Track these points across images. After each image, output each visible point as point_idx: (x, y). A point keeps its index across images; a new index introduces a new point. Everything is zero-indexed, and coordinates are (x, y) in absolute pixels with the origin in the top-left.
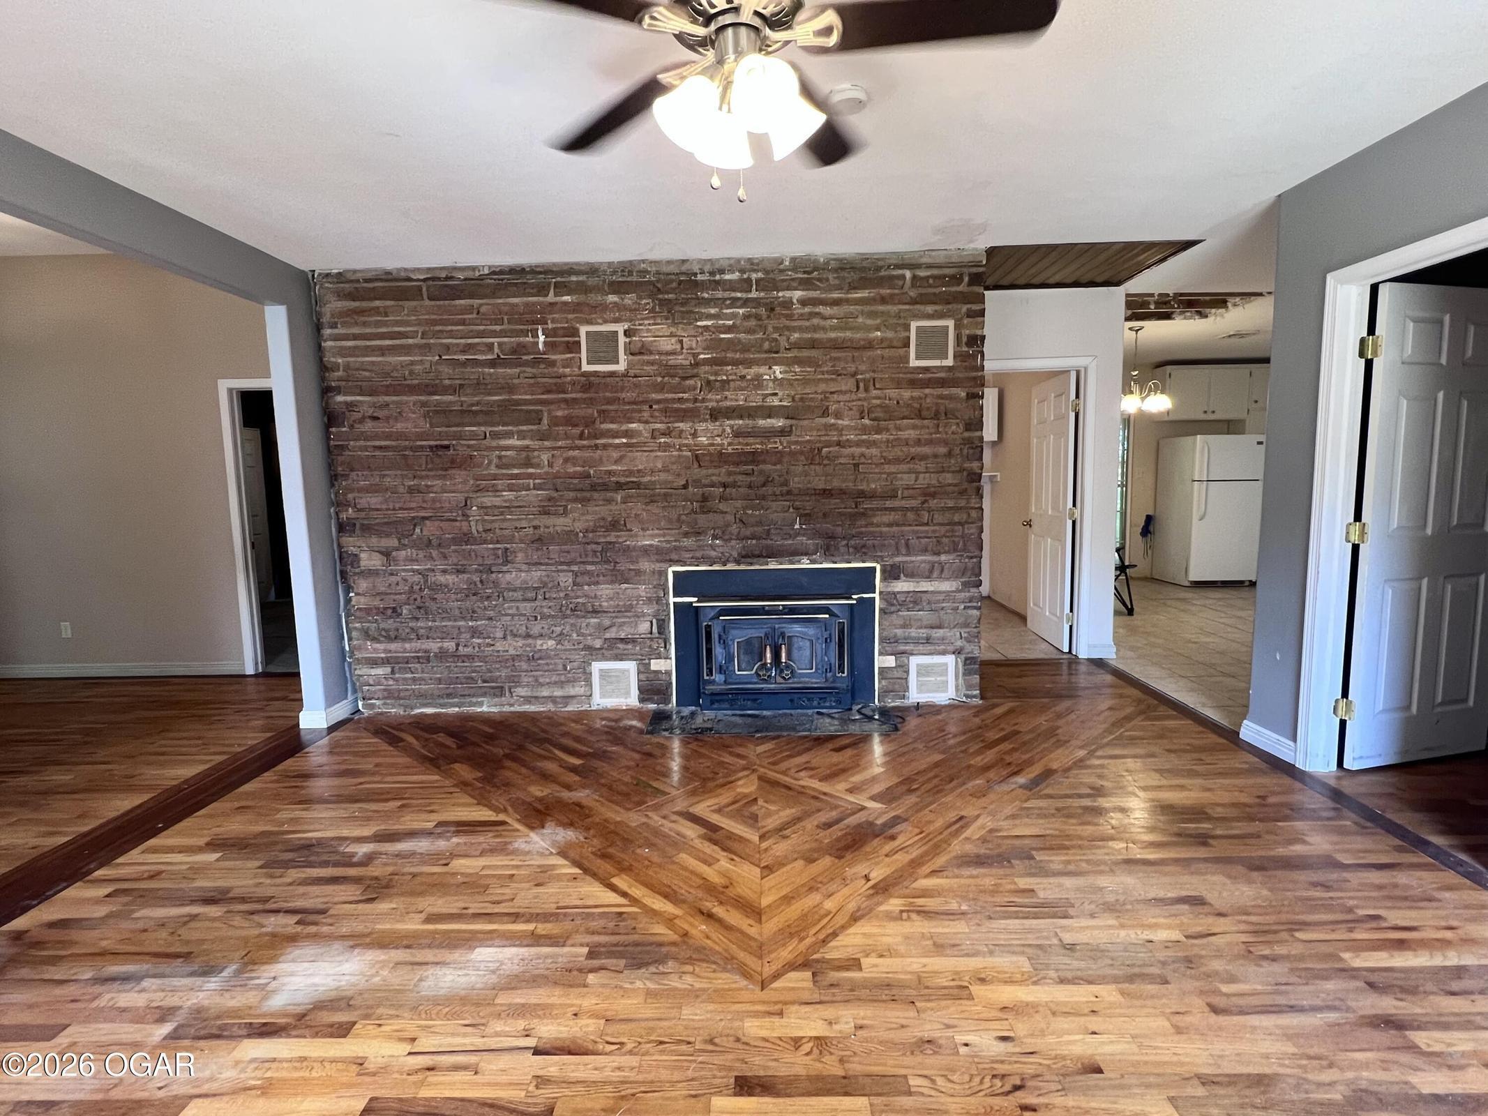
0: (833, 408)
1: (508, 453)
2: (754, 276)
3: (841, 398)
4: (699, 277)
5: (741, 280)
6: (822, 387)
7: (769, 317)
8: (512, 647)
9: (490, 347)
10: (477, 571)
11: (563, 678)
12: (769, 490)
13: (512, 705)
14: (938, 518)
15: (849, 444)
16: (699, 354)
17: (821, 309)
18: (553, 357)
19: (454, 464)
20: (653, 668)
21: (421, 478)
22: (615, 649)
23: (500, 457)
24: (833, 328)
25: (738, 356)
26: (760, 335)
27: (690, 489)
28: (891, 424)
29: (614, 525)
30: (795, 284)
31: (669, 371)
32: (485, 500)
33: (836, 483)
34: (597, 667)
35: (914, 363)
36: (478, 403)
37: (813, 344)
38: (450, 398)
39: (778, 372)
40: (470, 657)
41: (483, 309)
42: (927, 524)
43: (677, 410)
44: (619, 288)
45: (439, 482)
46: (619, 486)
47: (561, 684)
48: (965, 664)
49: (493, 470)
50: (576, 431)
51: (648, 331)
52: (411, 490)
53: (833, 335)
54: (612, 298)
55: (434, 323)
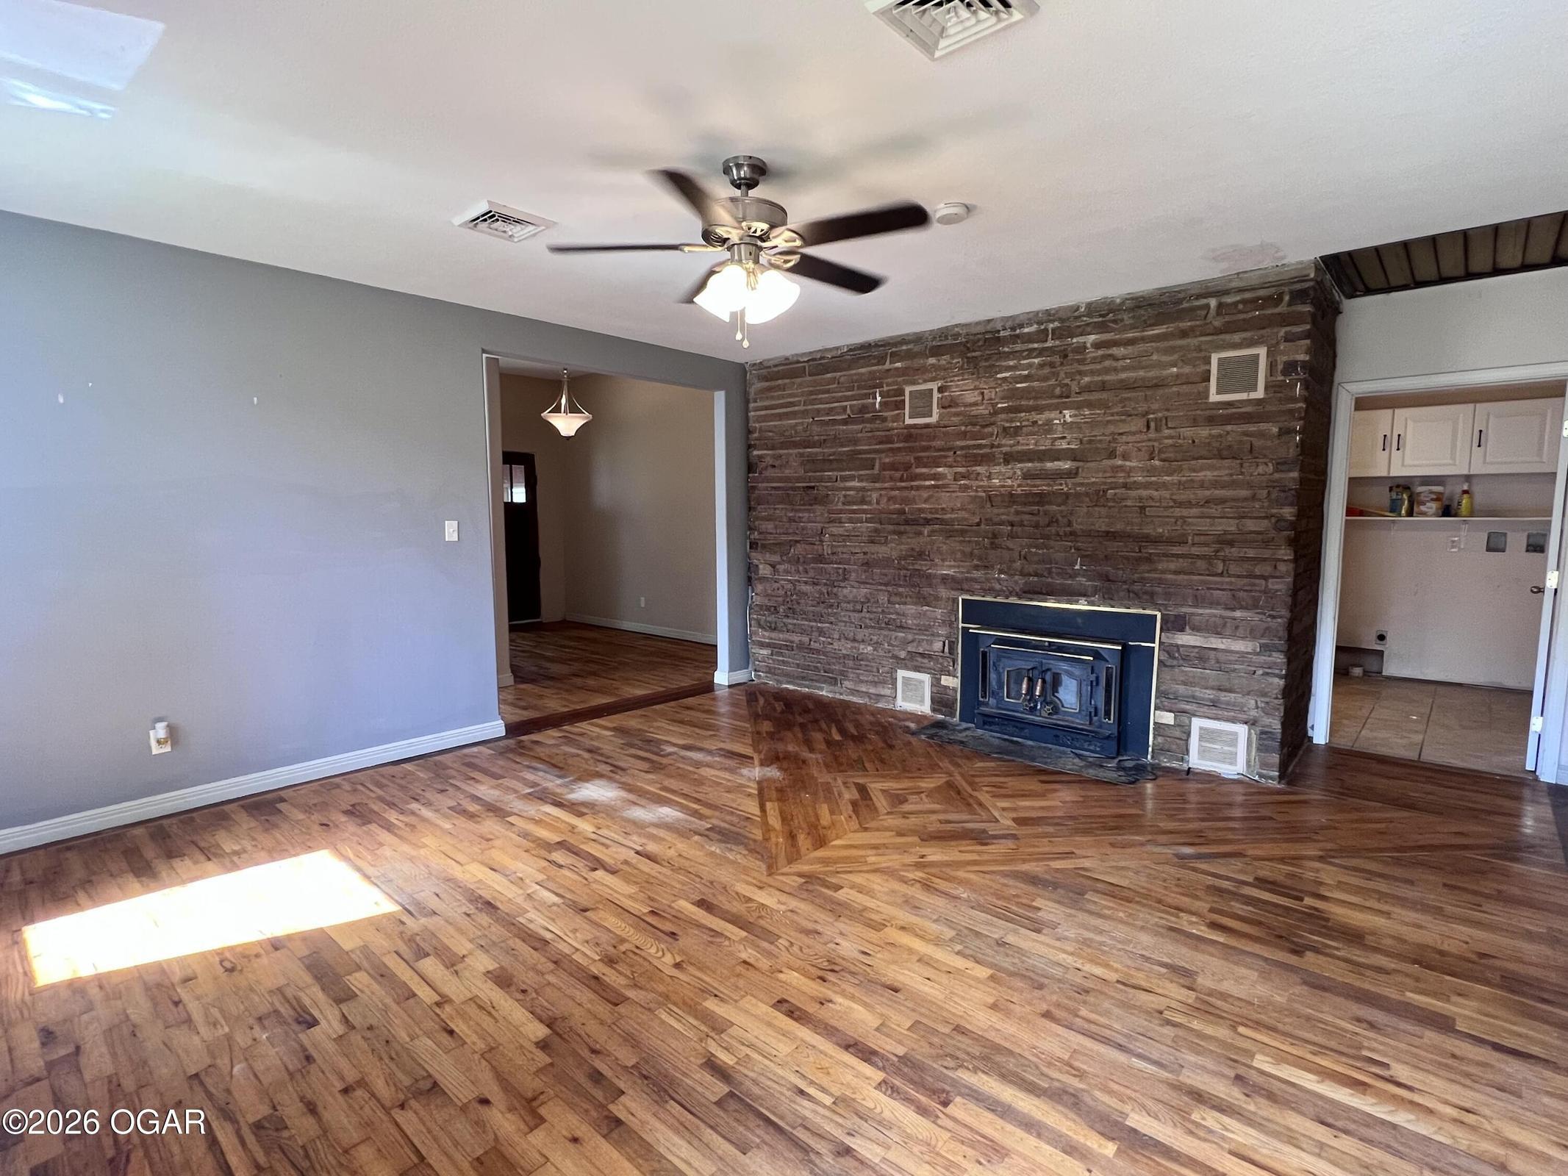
0: (1120, 449)
1: (852, 493)
2: (1051, 326)
3: (1131, 438)
4: (1002, 334)
5: (1039, 332)
6: (1111, 428)
7: (1062, 364)
8: (844, 648)
9: (845, 408)
10: (825, 584)
11: (876, 679)
12: (1053, 529)
13: (841, 694)
14: (1234, 569)
15: (1137, 486)
16: (997, 403)
17: (1114, 350)
18: (885, 414)
19: (816, 501)
20: (943, 682)
21: (797, 511)
22: (915, 661)
23: (845, 496)
24: (1125, 369)
25: (1031, 403)
26: (1052, 382)
27: (983, 526)
28: (1185, 465)
29: (921, 555)
30: (1089, 329)
31: (973, 421)
32: (833, 529)
33: (1119, 527)
34: (901, 674)
35: (1214, 397)
36: (834, 454)
37: (1103, 387)
38: (817, 450)
39: (1067, 416)
40: (818, 651)
41: (842, 380)
42: (1221, 575)
43: (975, 455)
44: (936, 351)
45: (806, 515)
46: (927, 522)
47: (875, 684)
48: (1260, 739)
49: (840, 506)
50: (898, 475)
51: (957, 386)
52: (791, 520)
53: (1123, 376)
54: (932, 361)
55: (811, 393)
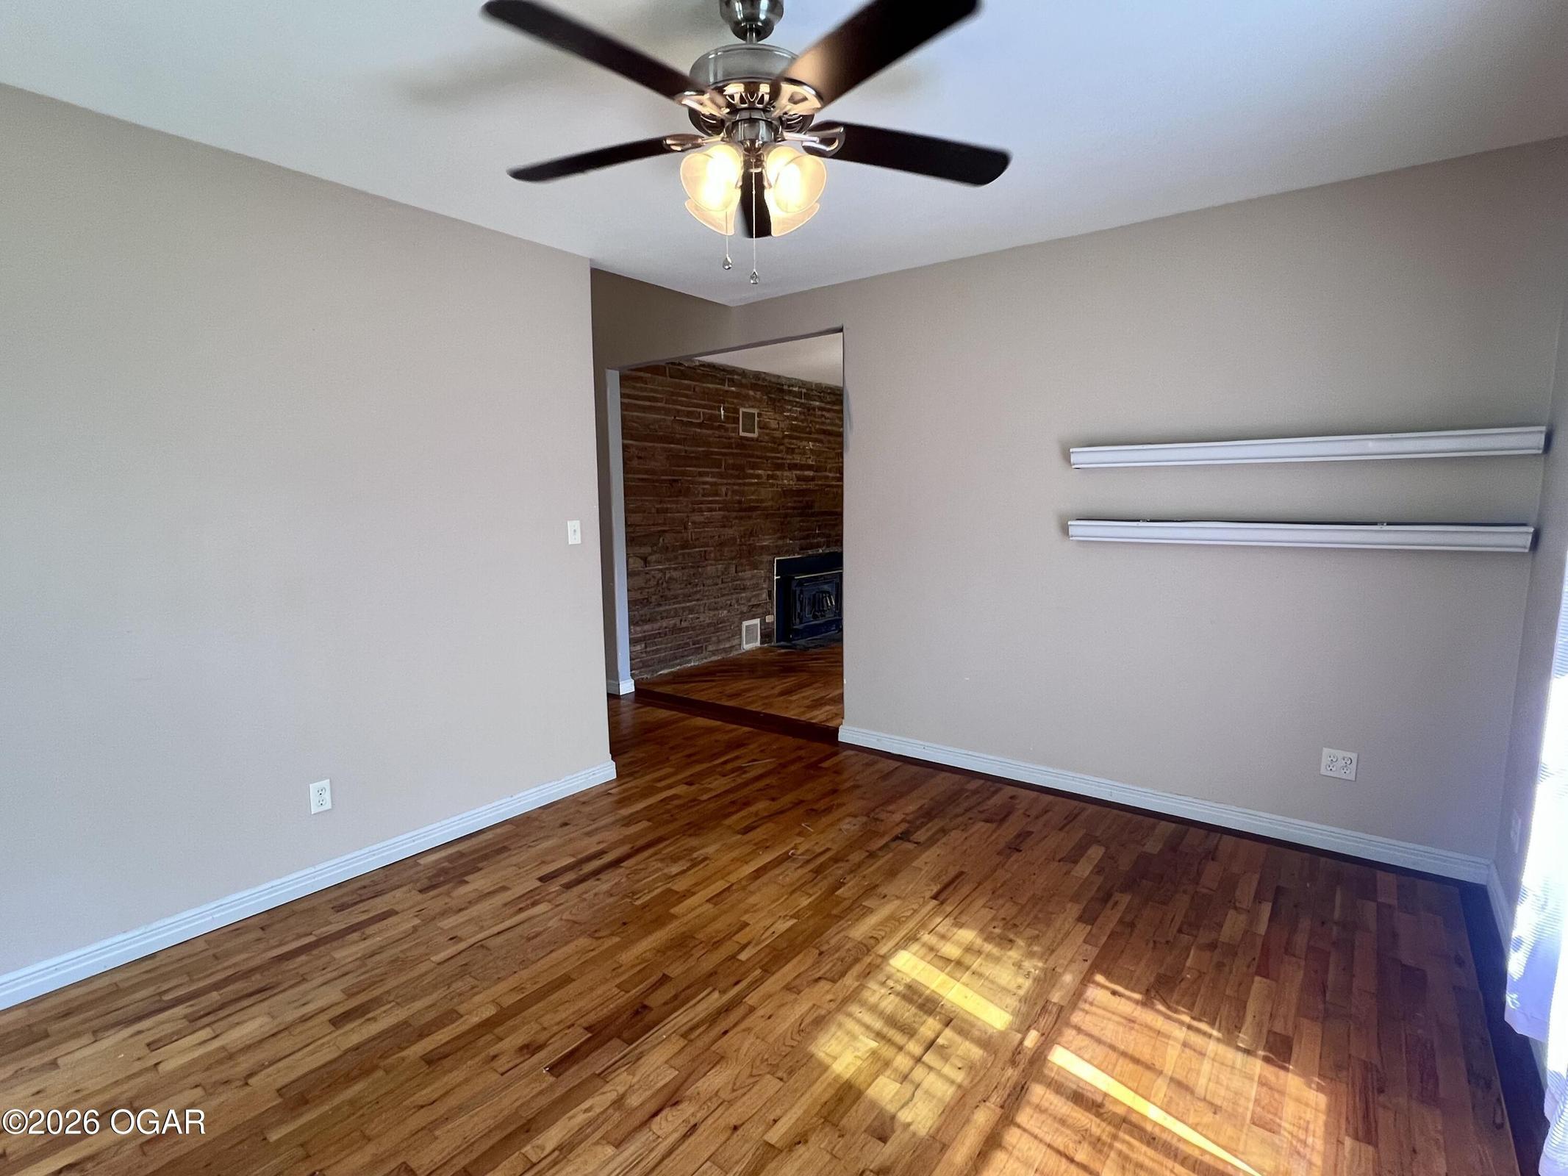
1: (707, 486)
2: (803, 390)
3: (831, 461)
4: (784, 387)
5: (799, 392)
6: (825, 455)
7: (808, 414)
8: (708, 617)
11: (730, 635)
12: (808, 511)
13: (707, 658)
16: (785, 431)
17: (824, 413)
18: (727, 425)
20: (767, 621)
21: (664, 502)
22: (751, 612)
23: (704, 489)
25: (798, 434)
26: (805, 424)
27: (781, 510)
30: (816, 398)
31: (774, 440)
32: (696, 518)
34: (745, 624)
38: (679, 447)
39: (811, 446)
41: (695, 389)
43: (776, 464)
44: (754, 387)
45: (674, 506)
46: (754, 509)
47: (729, 639)
49: (700, 498)
50: (736, 473)
51: (766, 415)
52: (658, 511)
54: (751, 393)
55: (672, 393)
